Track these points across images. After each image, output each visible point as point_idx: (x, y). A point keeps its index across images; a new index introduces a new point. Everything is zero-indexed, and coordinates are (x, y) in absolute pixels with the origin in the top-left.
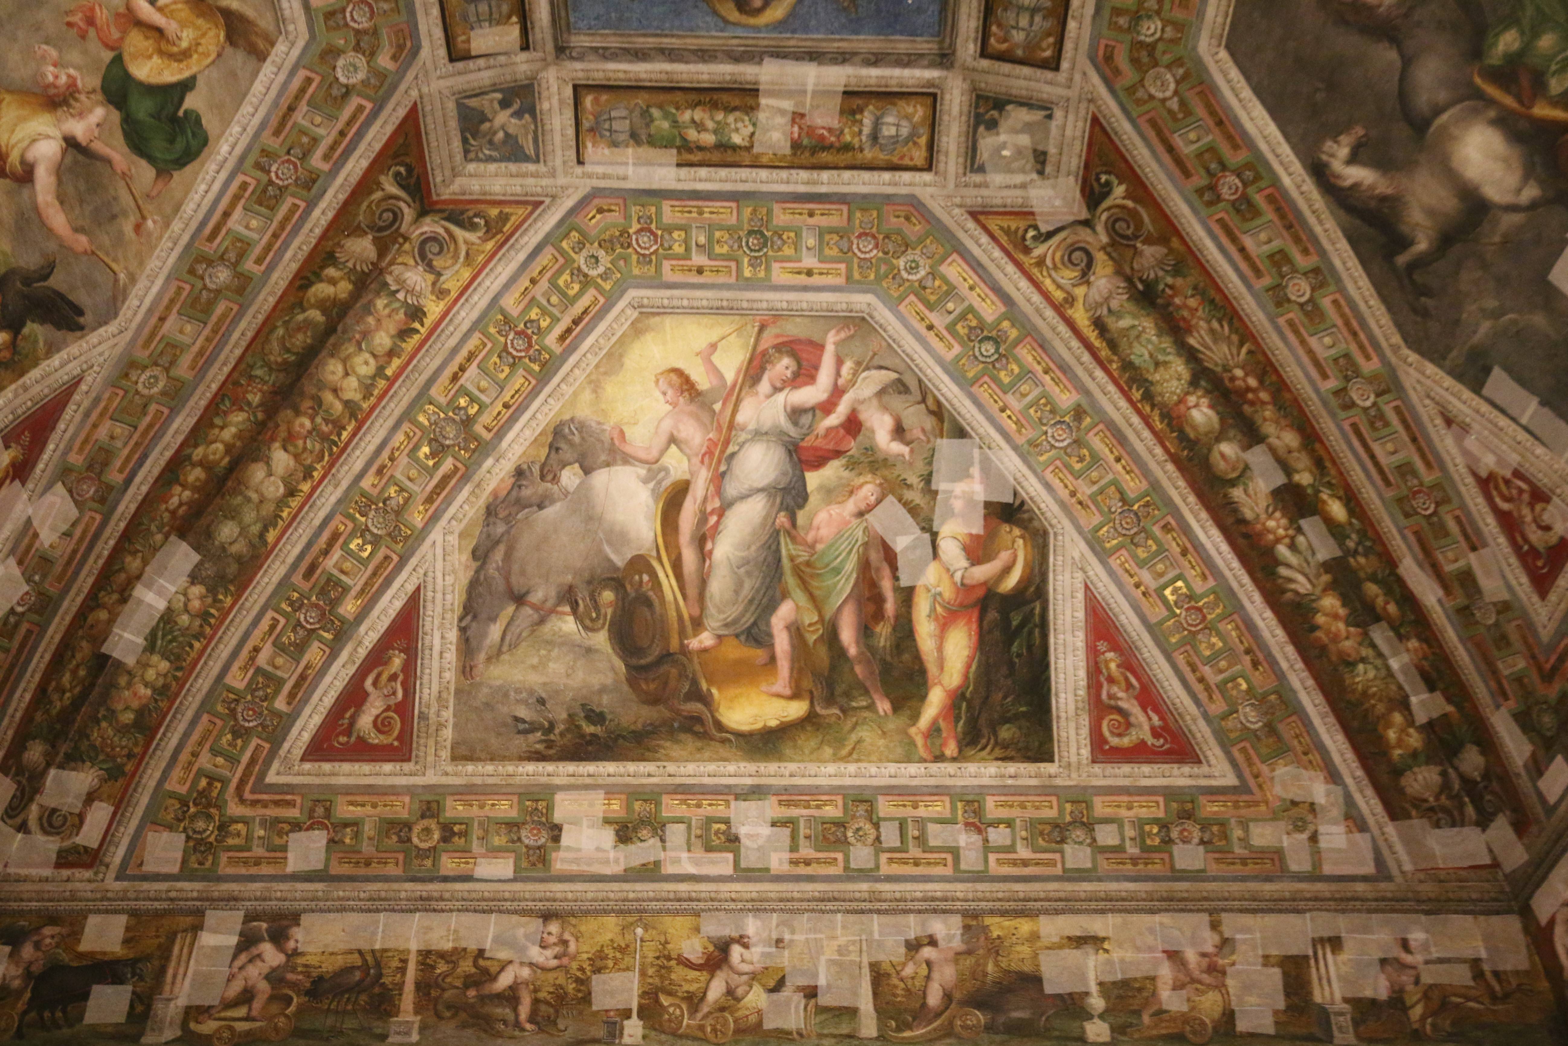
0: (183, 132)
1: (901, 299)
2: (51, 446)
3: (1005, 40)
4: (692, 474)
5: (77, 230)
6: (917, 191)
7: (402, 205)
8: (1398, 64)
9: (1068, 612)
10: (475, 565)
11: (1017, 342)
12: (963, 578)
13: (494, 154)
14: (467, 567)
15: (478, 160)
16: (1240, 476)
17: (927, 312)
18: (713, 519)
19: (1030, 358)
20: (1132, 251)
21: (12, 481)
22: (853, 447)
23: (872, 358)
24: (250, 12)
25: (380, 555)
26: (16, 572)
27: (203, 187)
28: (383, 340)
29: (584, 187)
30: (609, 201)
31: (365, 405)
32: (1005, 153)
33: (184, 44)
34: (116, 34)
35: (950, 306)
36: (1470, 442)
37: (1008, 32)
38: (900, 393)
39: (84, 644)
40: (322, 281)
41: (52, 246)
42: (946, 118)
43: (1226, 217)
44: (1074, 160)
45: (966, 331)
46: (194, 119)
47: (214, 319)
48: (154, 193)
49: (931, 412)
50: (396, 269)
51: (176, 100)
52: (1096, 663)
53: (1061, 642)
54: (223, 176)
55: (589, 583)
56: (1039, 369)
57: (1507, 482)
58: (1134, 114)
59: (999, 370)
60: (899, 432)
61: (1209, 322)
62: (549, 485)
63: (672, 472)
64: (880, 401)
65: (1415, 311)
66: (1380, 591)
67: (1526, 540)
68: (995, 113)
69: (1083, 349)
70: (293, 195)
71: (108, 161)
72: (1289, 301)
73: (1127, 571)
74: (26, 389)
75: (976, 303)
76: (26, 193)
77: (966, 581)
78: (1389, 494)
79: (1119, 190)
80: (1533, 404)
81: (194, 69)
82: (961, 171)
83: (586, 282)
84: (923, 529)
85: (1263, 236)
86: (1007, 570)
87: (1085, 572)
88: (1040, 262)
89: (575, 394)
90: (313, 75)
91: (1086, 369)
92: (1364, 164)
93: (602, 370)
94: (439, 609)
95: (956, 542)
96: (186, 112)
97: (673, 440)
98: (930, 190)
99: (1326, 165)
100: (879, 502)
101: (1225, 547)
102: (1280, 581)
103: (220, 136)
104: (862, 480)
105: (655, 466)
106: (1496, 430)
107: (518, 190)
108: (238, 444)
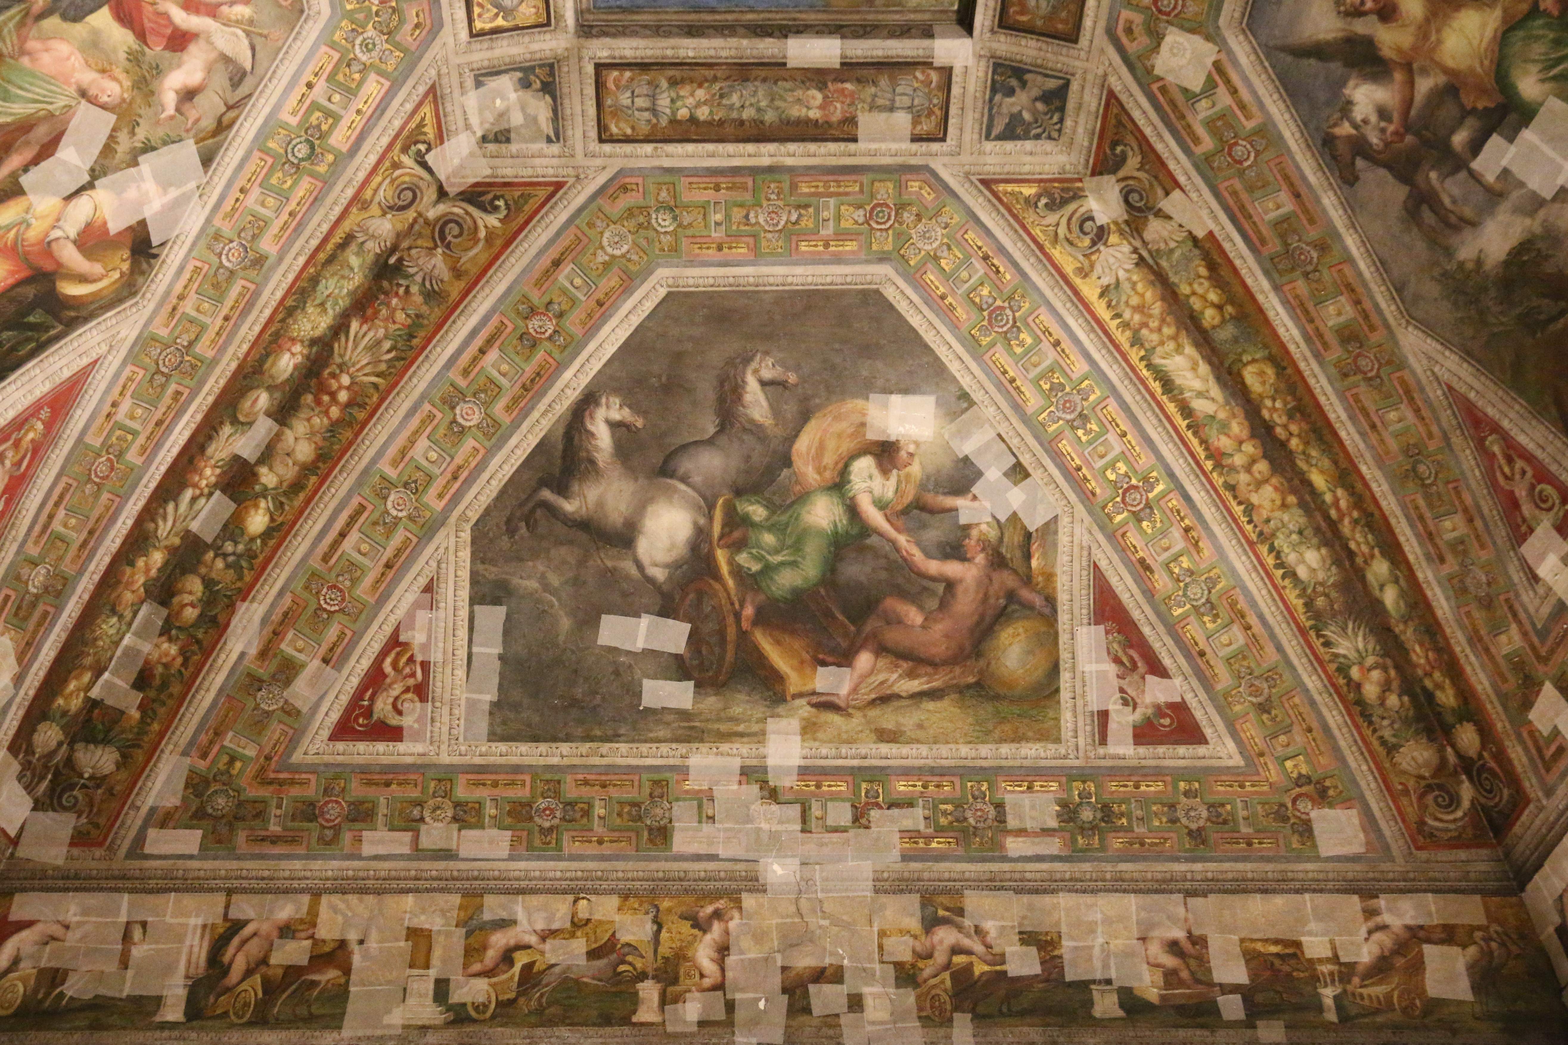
1: (333, 46)
3: (618, 87)
6: (447, 29)
8: (707, 437)
9: (64, 361)
11: (313, 175)
12: (57, 239)
16: (242, 424)
17: (325, 76)
19: (301, 194)
20: (431, 245)
22: (156, 51)
23: (261, 35)
32: (498, 102)
35: (336, 98)
36: (423, 616)
37: (627, 87)
38: (231, 79)
42: (527, 39)
43: (508, 330)
44: (508, 171)
45: (315, 123)
49: (219, 121)
52: (26, 420)
53: (32, 374)
56: (292, 205)
57: (411, 660)
58: (577, 222)
59: (282, 169)
60: (189, 95)
61: (386, 337)
64: (216, 61)
65: (508, 522)
66: (200, 594)
67: (372, 699)
68: (538, 85)
69: (321, 236)
72: (453, 408)
73: (124, 387)
75: (344, 123)
77: (54, 246)
78: (315, 563)
79: (493, 221)
80: (496, 650)
82: (475, 66)
84: (92, 170)
85: (505, 367)
86: (83, 279)
87: (109, 352)
88: (396, 166)
91: (303, 247)
92: (613, 435)
95: (92, 212)
98: (451, 41)
99: (597, 404)
100: (103, 107)
101: (175, 451)
102: (161, 511)
104: (122, 76)
106: (450, 631)
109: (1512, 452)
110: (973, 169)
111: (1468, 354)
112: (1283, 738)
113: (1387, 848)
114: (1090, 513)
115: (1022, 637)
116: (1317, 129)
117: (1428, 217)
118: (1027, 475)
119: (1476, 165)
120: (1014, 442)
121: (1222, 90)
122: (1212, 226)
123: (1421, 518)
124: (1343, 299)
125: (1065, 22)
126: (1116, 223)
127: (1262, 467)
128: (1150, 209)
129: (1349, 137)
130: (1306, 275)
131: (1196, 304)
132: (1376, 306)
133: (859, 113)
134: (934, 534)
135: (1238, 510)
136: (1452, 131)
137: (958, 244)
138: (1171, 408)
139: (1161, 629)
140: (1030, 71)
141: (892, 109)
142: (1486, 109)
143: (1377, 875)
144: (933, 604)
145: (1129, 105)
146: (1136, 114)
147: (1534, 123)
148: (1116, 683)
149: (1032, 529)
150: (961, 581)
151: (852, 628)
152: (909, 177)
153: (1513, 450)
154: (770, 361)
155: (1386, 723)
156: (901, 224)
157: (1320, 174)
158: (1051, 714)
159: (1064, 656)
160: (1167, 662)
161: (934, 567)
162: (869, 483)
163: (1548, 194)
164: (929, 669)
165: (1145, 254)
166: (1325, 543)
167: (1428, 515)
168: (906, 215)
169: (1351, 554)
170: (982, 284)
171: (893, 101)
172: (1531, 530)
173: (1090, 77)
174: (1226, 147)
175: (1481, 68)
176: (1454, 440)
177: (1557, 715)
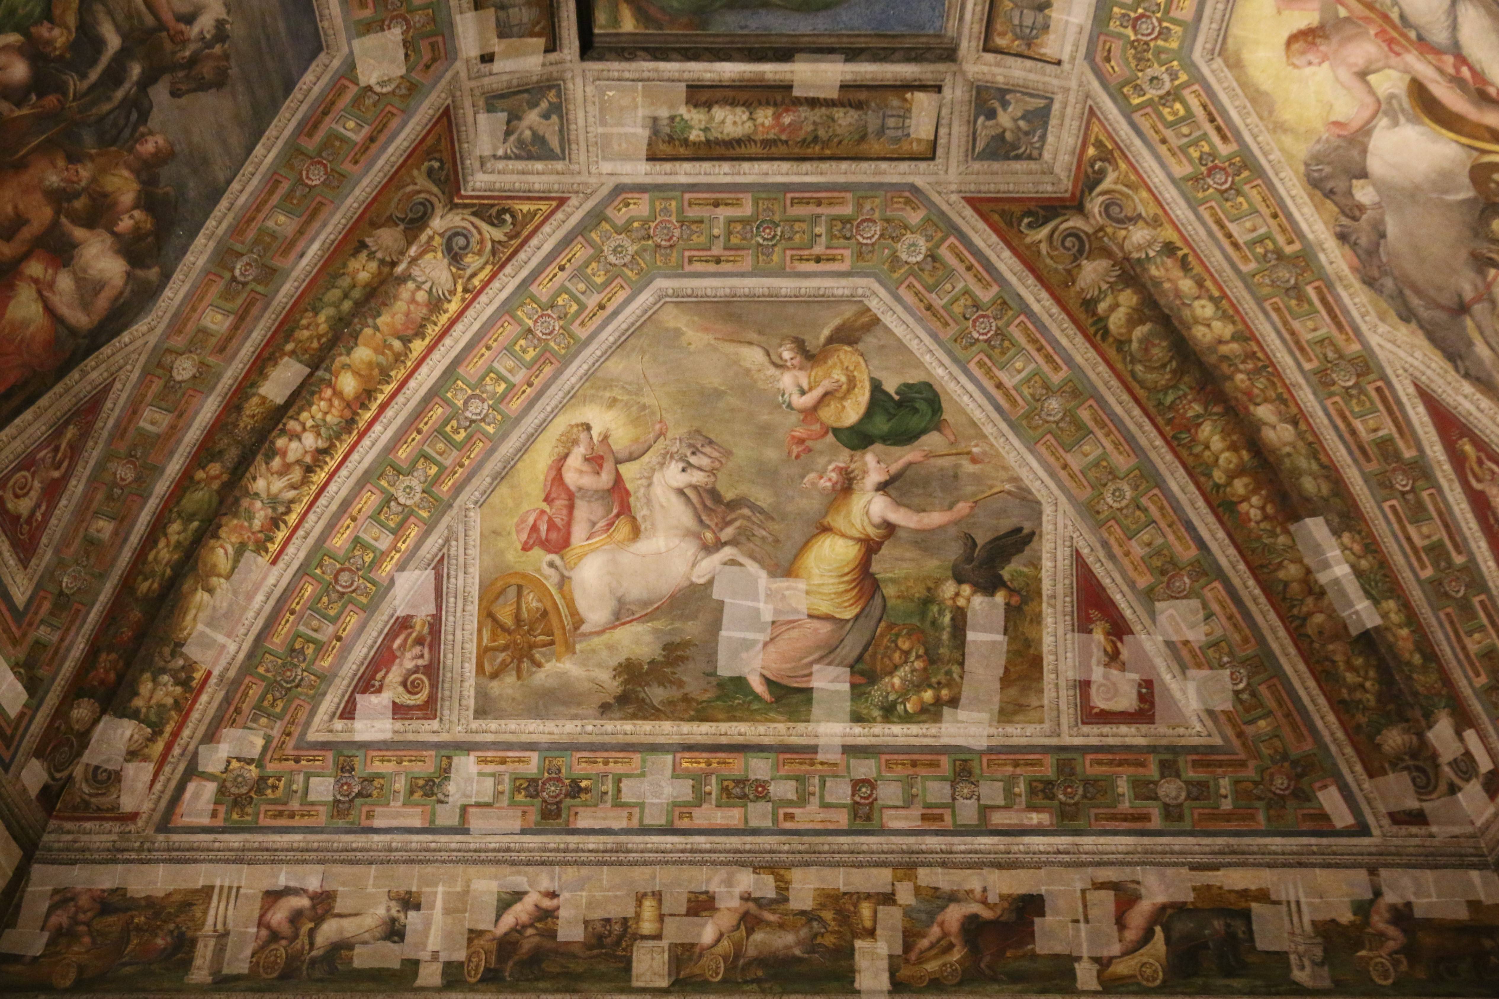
0: (913, 400)
2: (1118, 598)
4: (1406, 71)
5: (950, 508)
7: (1065, 226)
10: (1414, 325)
13: (1039, 133)
14: (1413, 333)
15: (1041, 148)
18: (1465, 71)
21: (1121, 641)
24: (837, 322)
25: (1373, 394)
26: (1206, 672)
27: (966, 398)
28: (1186, 285)
29: (1082, 65)
30: (1100, 48)
31: (1240, 327)
33: (843, 379)
34: (817, 427)
39: (1331, 647)
40: (1108, 317)
41: (953, 531)
46: (906, 389)
47: (1091, 424)
48: (952, 438)
50: (1127, 246)
51: (883, 398)
54: (963, 379)
55: (1476, 235)
62: (1364, 217)
63: (1396, 91)
70: (1008, 325)
71: (910, 464)
74: (1054, 597)
76: (901, 534)
81: (866, 377)
83: (1175, 95)
89: (1282, 150)
90: (907, 283)
93: (1265, 114)
94: (1441, 382)
96: (897, 393)
97: (1363, 75)
103: (929, 373)
105: (1384, 106)
107: (1075, 124)
108: (1235, 437)
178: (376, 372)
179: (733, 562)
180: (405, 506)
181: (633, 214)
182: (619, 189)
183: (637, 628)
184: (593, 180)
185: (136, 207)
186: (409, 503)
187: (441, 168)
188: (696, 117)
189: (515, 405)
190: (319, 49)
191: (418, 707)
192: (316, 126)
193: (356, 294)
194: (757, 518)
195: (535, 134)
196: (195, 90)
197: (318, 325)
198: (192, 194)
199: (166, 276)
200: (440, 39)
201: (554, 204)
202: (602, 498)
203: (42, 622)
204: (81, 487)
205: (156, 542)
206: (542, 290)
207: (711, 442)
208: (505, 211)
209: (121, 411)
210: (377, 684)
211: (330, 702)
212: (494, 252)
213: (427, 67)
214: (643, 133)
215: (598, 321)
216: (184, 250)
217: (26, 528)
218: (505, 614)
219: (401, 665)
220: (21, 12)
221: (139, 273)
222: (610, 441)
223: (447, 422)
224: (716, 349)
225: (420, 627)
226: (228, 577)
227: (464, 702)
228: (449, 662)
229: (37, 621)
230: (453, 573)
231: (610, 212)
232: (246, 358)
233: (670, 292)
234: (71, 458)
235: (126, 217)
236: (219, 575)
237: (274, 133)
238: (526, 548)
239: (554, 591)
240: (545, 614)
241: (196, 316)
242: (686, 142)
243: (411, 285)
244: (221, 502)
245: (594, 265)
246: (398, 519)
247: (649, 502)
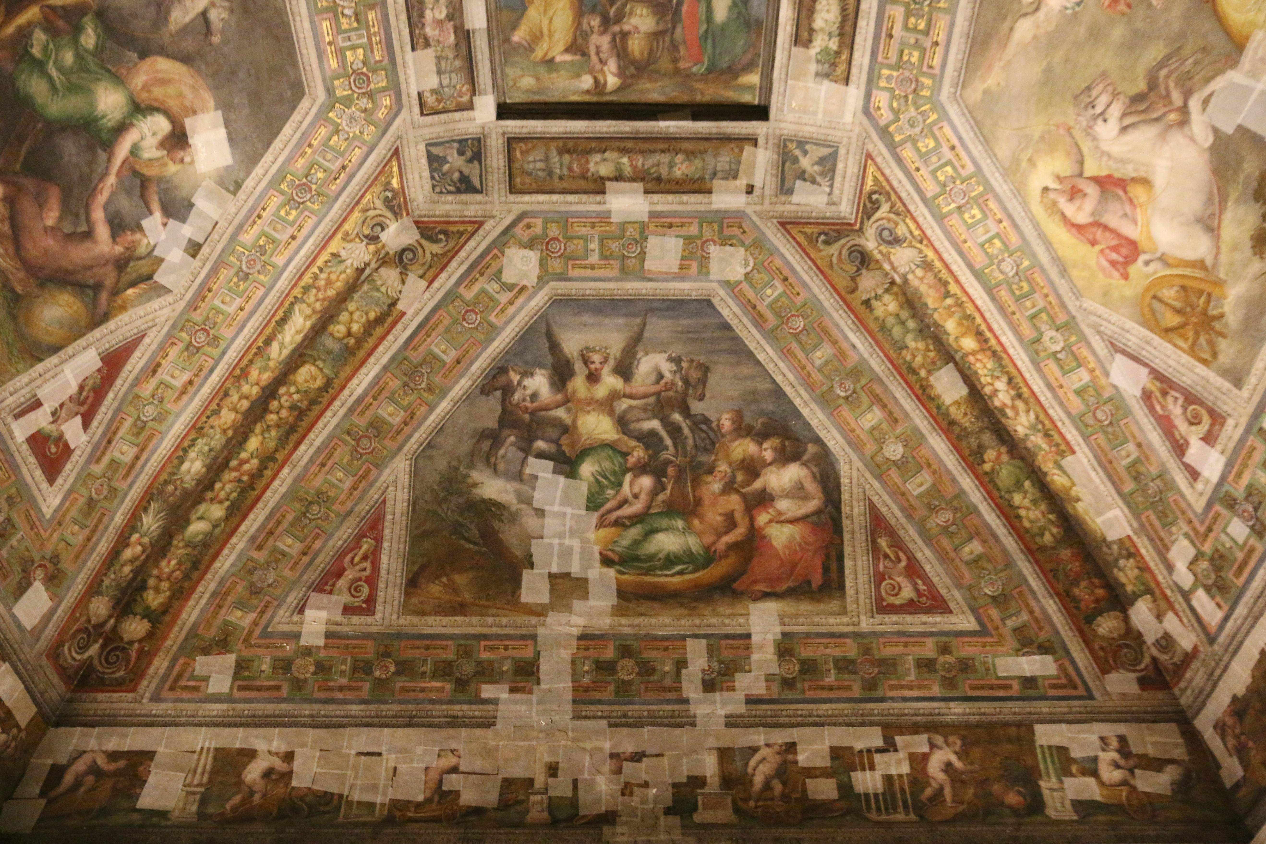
109: (371, 557)
110: (405, 142)
111: (414, 503)
112: (77, 527)
113: (37, 640)
114: (181, 314)
115: (71, 311)
116: (507, 361)
117: (486, 445)
118: (194, 256)
119: (531, 460)
120: (215, 236)
121: (509, 295)
122: (410, 313)
123: (279, 523)
124: (402, 413)
125: (523, 184)
126: (384, 246)
127: (245, 404)
128: (405, 267)
129: (511, 381)
130: (406, 385)
131: (344, 317)
132: (410, 436)
133: (433, 49)
134: (125, 204)
135: (214, 406)
136: (543, 439)
137: (349, 145)
138: (269, 330)
139: (116, 404)
140: (480, 164)
141: (439, 72)
142: (564, 452)
143: (18, 650)
144: (68, 228)
145: (477, 238)
146: (472, 243)
147: (569, 480)
148: (65, 397)
149: (156, 278)
150: (96, 242)
151: (18, 166)
152: (393, 97)
153: (373, 556)
154: (225, 15)
155: (113, 576)
156: (358, 98)
157: (479, 372)
158: (20, 366)
159: (70, 350)
160: (95, 423)
161: (98, 215)
162: (149, 134)
163: (536, 504)
164: (12, 251)
165: (368, 272)
166: (209, 468)
167: (285, 524)
168: (365, 100)
169: (210, 487)
170: (325, 171)
171: (444, 72)
172: (330, 593)
173: (488, 207)
174: (472, 307)
175: (585, 440)
176: (351, 519)
177: (218, 673)
178: (965, 322)
179: (1206, 102)
180: (1063, 349)
181: (886, 106)
182: (866, 111)
183: (1228, 216)
184: (857, 129)
185: (761, 444)
186: (1061, 345)
187: (826, 234)
188: (819, 43)
189: (1014, 238)
190: (709, 303)
191: (1212, 425)
192: (761, 315)
193: (904, 315)
194: (1174, 64)
195: (817, 163)
196: (704, 386)
197: (917, 349)
198: (771, 408)
199: (818, 441)
200: (726, 221)
201: (870, 162)
202: (1106, 199)
203: (1003, 620)
204: (928, 552)
205: (1018, 517)
206: (931, 188)
207: (1089, 88)
208: (870, 197)
209: (895, 502)
210: (1182, 441)
211: (1181, 480)
212: (898, 214)
213: (744, 232)
214: (826, 86)
215: (963, 154)
216: (807, 424)
217: (924, 599)
218: (1172, 320)
219: (1176, 417)
220: (617, 468)
221: (805, 458)
222: (1062, 174)
223: (1012, 292)
224: (1008, 63)
225: (1154, 387)
226: (1073, 484)
227: (1224, 390)
228: (1189, 382)
229: (1000, 623)
230: (1124, 341)
231: (882, 122)
232: (914, 406)
233: (952, 90)
234: (901, 549)
235: (764, 453)
236: (1071, 488)
237: (754, 344)
238: (1126, 277)
239: (1168, 272)
240: (1184, 288)
241: (858, 431)
242: (838, 53)
243: (910, 277)
244: (1022, 459)
245: (920, 145)
246: (1071, 358)
247: (1123, 161)
